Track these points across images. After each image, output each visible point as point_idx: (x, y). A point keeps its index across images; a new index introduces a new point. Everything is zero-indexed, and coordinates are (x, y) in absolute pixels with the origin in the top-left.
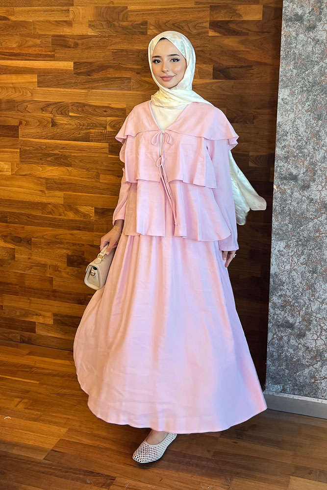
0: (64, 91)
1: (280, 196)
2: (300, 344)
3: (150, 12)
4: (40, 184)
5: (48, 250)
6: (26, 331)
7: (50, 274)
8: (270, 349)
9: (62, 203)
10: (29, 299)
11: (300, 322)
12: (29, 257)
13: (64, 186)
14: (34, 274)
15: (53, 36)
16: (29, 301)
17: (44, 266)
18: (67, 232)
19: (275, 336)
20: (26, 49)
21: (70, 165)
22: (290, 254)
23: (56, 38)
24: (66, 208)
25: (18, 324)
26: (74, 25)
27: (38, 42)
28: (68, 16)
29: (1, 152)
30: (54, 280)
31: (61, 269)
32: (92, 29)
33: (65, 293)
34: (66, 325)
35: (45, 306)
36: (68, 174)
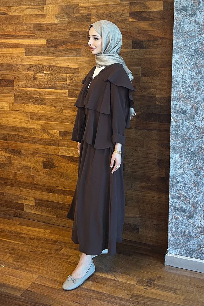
0: (41, 58)
1: (175, 124)
2: (190, 222)
3: (92, 7)
4: (27, 116)
5: (31, 158)
6: (18, 210)
7: (33, 173)
8: (170, 225)
9: (40, 128)
10: (20, 189)
11: (190, 208)
12: (20, 162)
13: (42, 117)
14: (23, 173)
15: (34, 24)
17: (29, 168)
18: (43, 146)
19: (173, 217)
20: (18, 32)
21: (44, 104)
22: (182, 163)
23: (36, 25)
24: (42, 131)
25: (13, 205)
26: (46, 17)
27: (25, 28)
28: (43, 11)
29: (3, 96)
30: (35, 177)
31: (39, 170)
32: (57, 19)
33: (42, 186)
34: (43, 206)
35: (29, 193)
36: (43, 110)
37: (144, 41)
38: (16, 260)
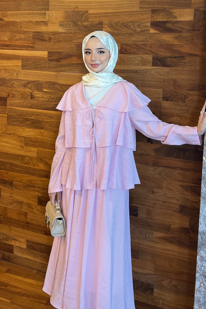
0: (40, 73)
3: (105, 15)
4: (21, 141)
5: (25, 191)
6: (7, 252)
7: (25, 210)
9: (36, 156)
10: (9, 227)
12: (11, 195)
13: (38, 144)
14: (14, 208)
15: (34, 32)
16: (9, 229)
17: (21, 203)
18: (39, 179)
19: (202, 285)
20: (15, 42)
21: (42, 128)
23: (36, 34)
24: (38, 160)
25: (1, 245)
26: (49, 24)
27: (23, 36)
28: (45, 18)
30: (28, 214)
31: (33, 206)
32: (62, 28)
33: (35, 226)
34: (36, 250)
35: (21, 233)
36: (41, 135)
37: (168, 58)
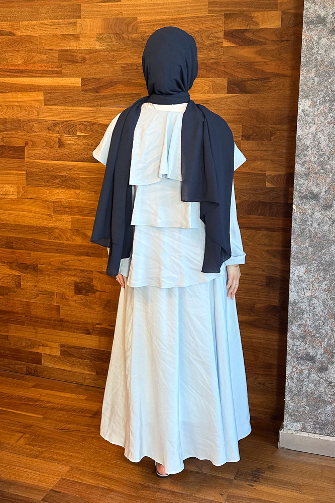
0: (71, 109)
4: (48, 208)
5: (56, 277)
6: (32, 363)
7: (57, 303)
9: (70, 227)
10: (35, 329)
12: (35, 284)
13: (73, 210)
14: (40, 302)
15: (60, 51)
16: (35, 331)
17: (51, 294)
18: (76, 258)
20: (32, 65)
21: (78, 188)
23: (63, 53)
24: (73, 232)
25: (24, 355)
26: (81, 39)
27: (44, 57)
28: (75, 29)
29: (6, 174)
30: (61, 308)
31: (68, 297)
32: (100, 42)
33: (72, 323)
34: (74, 356)
35: (51, 336)
36: (76, 197)
37: (248, 81)
38: (31, 443)
